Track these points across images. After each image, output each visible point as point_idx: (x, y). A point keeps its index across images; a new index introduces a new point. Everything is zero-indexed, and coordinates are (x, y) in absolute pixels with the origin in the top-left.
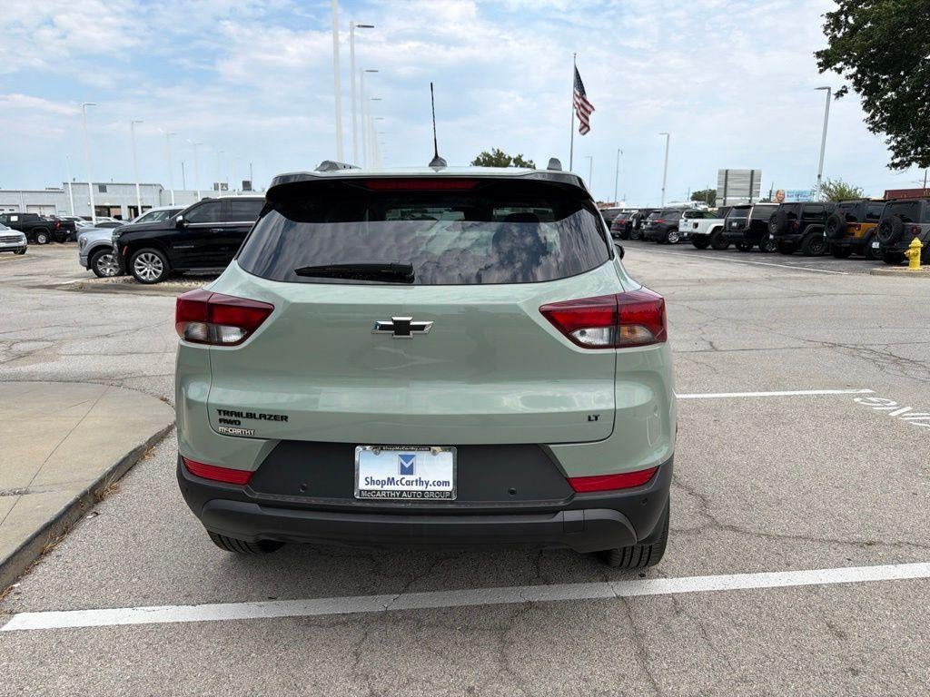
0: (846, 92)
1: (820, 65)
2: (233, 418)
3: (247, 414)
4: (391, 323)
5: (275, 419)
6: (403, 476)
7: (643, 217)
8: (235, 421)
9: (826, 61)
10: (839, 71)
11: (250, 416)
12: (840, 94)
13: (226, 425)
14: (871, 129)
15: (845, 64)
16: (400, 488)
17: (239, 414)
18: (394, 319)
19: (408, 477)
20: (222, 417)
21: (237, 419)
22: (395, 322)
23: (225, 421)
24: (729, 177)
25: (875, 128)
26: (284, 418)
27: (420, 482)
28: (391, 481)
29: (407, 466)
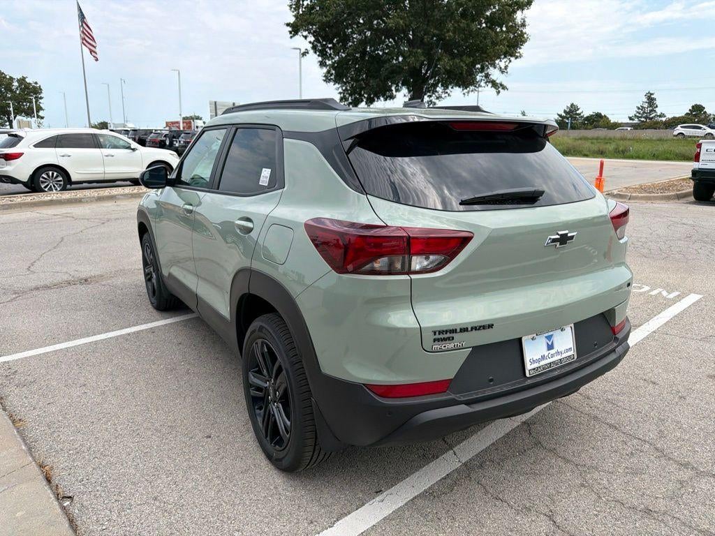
0: (308, 53)
1: (290, 32)
2: (448, 335)
3: (461, 329)
4: (558, 237)
5: (484, 329)
6: (550, 351)
7: (174, 137)
8: (449, 338)
9: (295, 29)
10: (306, 37)
11: (464, 330)
12: (304, 54)
13: (440, 343)
14: (324, 81)
15: (309, 33)
16: (549, 361)
17: (454, 331)
18: (560, 233)
19: (552, 352)
20: (437, 336)
21: (451, 335)
22: (561, 235)
23: (438, 340)
24: (218, 107)
25: (327, 80)
26: (491, 326)
27: (558, 353)
28: (543, 357)
29: (550, 343)
